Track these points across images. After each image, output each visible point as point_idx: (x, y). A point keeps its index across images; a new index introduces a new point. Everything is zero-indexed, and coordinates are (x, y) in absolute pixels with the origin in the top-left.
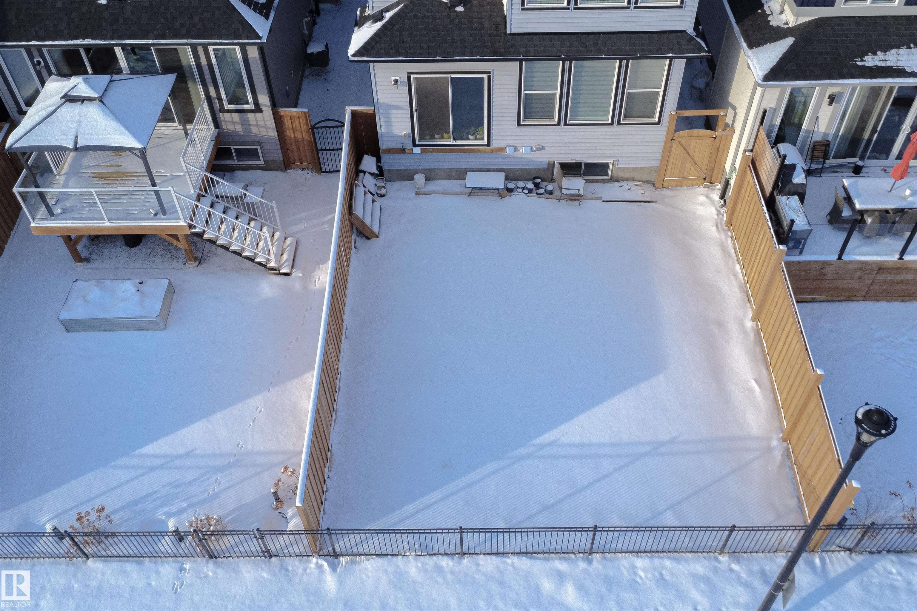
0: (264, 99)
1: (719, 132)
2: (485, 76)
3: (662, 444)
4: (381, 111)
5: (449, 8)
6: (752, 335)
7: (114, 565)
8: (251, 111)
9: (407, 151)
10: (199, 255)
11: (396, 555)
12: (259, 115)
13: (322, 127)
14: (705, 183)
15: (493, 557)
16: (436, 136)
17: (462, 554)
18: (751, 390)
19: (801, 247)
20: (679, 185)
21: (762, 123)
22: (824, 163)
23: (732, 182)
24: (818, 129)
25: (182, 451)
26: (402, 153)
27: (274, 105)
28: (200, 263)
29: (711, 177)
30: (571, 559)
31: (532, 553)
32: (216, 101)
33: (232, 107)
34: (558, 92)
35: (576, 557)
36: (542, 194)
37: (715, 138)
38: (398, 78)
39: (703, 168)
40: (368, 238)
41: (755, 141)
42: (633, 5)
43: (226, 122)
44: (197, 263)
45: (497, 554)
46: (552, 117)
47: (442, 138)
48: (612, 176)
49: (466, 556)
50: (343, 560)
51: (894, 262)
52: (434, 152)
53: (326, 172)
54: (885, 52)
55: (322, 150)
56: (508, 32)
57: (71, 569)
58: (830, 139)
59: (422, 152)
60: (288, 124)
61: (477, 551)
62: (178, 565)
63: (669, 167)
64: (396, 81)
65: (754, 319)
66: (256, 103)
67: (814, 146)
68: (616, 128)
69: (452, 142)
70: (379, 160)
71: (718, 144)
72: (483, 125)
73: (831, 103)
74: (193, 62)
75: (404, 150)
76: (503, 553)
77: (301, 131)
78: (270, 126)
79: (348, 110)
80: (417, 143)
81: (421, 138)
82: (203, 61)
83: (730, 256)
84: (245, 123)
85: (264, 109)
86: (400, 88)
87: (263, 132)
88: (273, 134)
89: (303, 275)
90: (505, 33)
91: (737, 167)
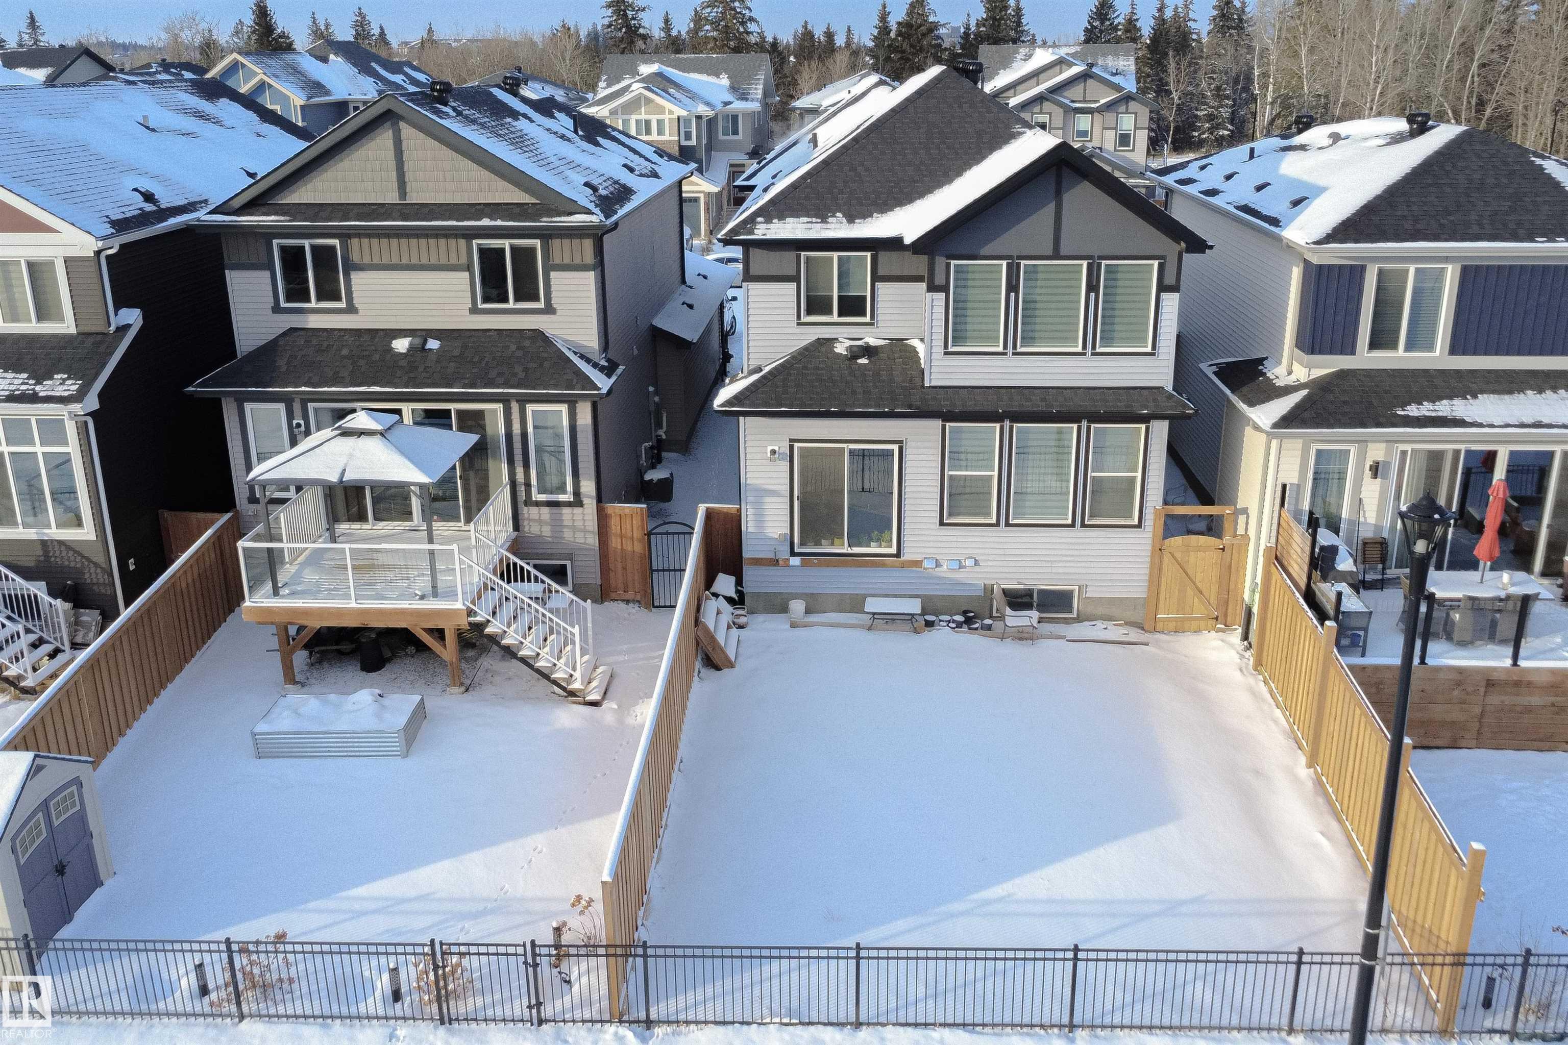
0: (588, 487)
1: (1227, 539)
2: (895, 447)
3: (1182, 903)
4: (750, 499)
5: (849, 359)
6: (1310, 784)
7: (284, 1028)
8: (569, 504)
9: (781, 562)
10: (468, 682)
11: (748, 1023)
12: (578, 510)
13: (661, 534)
14: (1218, 626)
15: (910, 1030)
16: (823, 541)
17: (858, 1025)
18: (1316, 845)
19: (1361, 644)
20: (1179, 629)
21: (1282, 504)
22: (1383, 574)
23: (1255, 610)
24: (1365, 518)
25: (413, 893)
26: (775, 565)
27: (599, 500)
28: (467, 690)
29: (1226, 615)
30: (1040, 1036)
31: (974, 1025)
32: (523, 488)
33: (542, 497)
34: (996, 473)
35: (1047, 1033)
36: (976, 629)
37: (1223, 549)
38: (776, 448)
39: (1213, 600)
40: (718, 668)
41: (1278, 532)
42: (1089, 350)
43: (530, 520)
44: (463, 689)
45: (916, 1025)
46: (988, 514)
47: (832, 544)
48: (1078, 615)
49: (864, 1027)
50: (659, 1031)
51: (1505, 669)
52: (819, 565)
53: (660, 607)
54: (1434, 402)
55: (658, 571)
56: (927, 384)
57: (212, 1032)
58: (1385, 535)
59: (804, 564)
60: (614, 525)
61: (883, 1019)
62: (388, 1031)
63: (1162, 596)
64: (773, 452)
65: (1310, 765)
66: (577, 493)
67: (1365, 544)
68: (1078, 533)
69: (846, 550)
70: (739, 582)
71: (1229, 560)
72: (890, 529)
73: (1375, 476)
74: (502, 430)
75: (778, 561)
76: (926, 1025)
77: (632, 538)
78: (591, 529)
79: (702, 509)
80: (797, 550)
81: (803, 544)
82: (516, 428)
83: (1264, 700)
84: (557, 524)
85: (586, 501)
86: (778, 462)
87: (580, 538)
88: (593, 541)
89: (619, 707)
90: (923, 386)
91: (1259, 583)
